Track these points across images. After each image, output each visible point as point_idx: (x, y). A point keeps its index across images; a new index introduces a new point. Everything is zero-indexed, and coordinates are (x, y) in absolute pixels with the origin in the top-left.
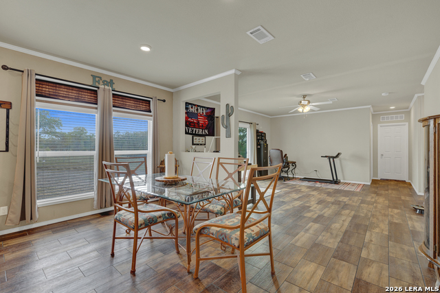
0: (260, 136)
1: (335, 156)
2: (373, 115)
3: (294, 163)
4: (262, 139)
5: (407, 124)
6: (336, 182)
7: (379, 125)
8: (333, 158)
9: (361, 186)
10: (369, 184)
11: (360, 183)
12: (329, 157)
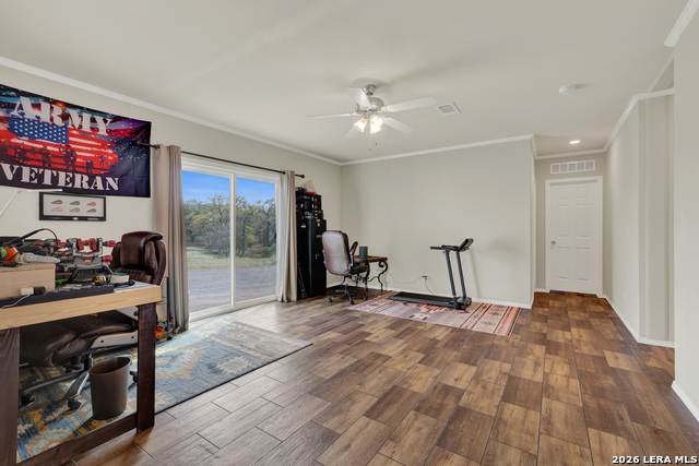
0: (307, 203)
1: (459, 245)
2: (536, 162)
3: (382, 261)
4: (310, 210)
5: (600, 178)
6: (461, 305)
7: (547, 182)
8: (458, 250)
9: (513, 313)
10: (530, 307)
11: (511, 305)
12: (447, 249)
